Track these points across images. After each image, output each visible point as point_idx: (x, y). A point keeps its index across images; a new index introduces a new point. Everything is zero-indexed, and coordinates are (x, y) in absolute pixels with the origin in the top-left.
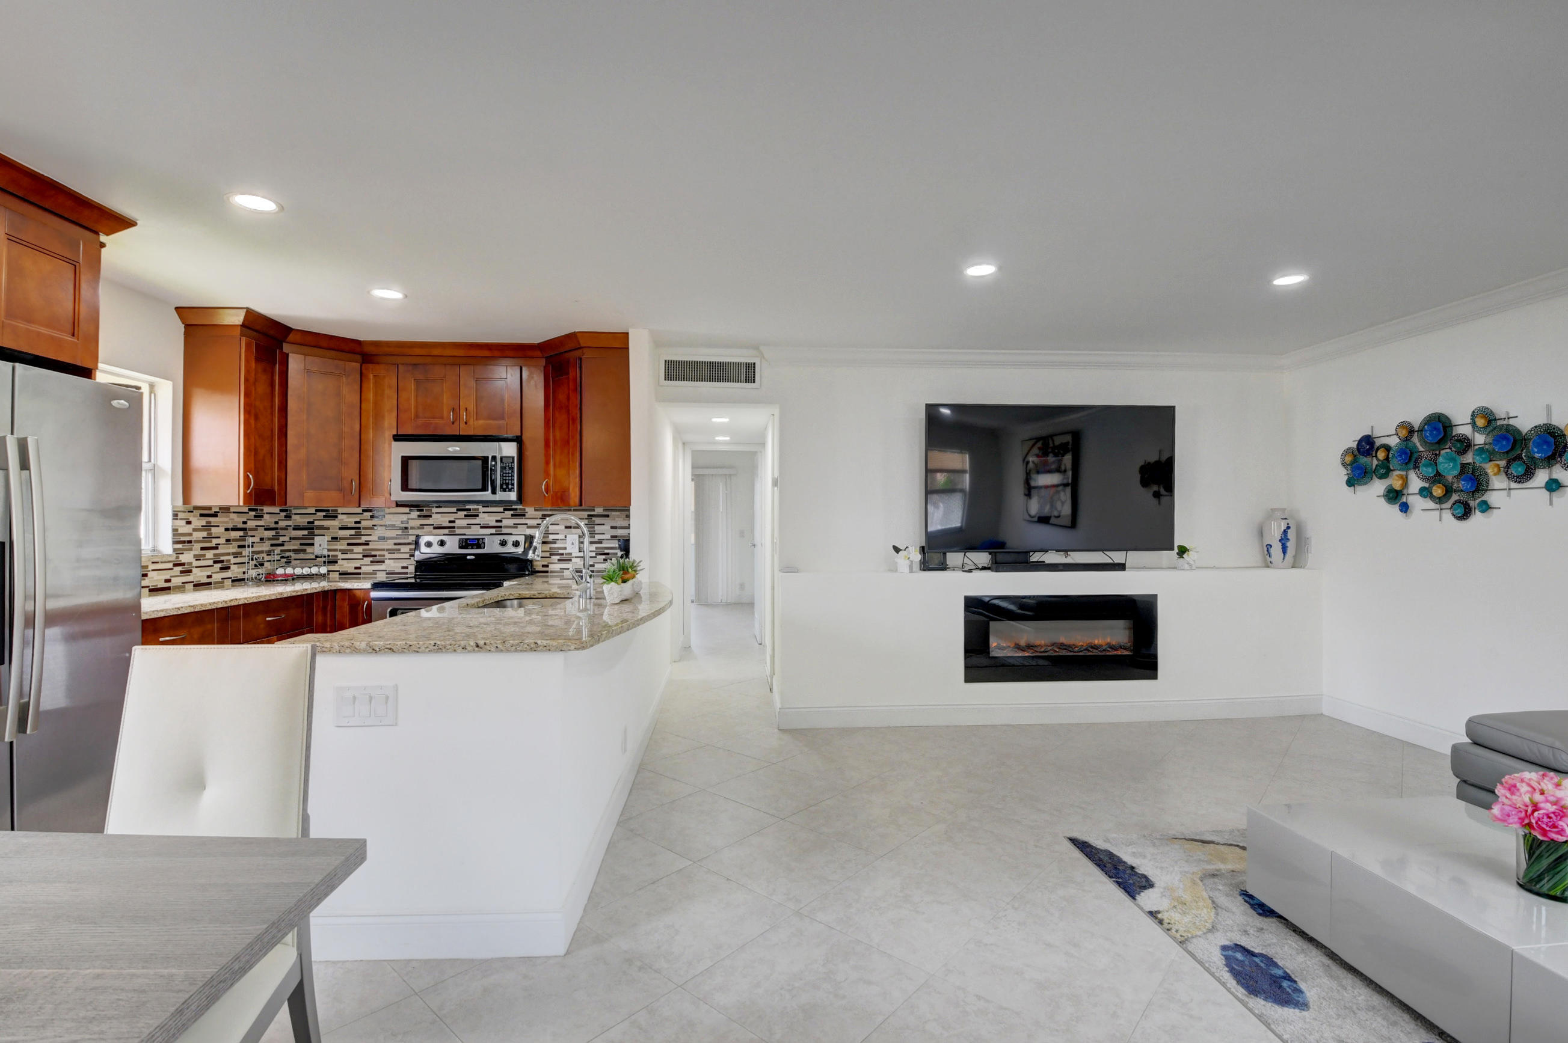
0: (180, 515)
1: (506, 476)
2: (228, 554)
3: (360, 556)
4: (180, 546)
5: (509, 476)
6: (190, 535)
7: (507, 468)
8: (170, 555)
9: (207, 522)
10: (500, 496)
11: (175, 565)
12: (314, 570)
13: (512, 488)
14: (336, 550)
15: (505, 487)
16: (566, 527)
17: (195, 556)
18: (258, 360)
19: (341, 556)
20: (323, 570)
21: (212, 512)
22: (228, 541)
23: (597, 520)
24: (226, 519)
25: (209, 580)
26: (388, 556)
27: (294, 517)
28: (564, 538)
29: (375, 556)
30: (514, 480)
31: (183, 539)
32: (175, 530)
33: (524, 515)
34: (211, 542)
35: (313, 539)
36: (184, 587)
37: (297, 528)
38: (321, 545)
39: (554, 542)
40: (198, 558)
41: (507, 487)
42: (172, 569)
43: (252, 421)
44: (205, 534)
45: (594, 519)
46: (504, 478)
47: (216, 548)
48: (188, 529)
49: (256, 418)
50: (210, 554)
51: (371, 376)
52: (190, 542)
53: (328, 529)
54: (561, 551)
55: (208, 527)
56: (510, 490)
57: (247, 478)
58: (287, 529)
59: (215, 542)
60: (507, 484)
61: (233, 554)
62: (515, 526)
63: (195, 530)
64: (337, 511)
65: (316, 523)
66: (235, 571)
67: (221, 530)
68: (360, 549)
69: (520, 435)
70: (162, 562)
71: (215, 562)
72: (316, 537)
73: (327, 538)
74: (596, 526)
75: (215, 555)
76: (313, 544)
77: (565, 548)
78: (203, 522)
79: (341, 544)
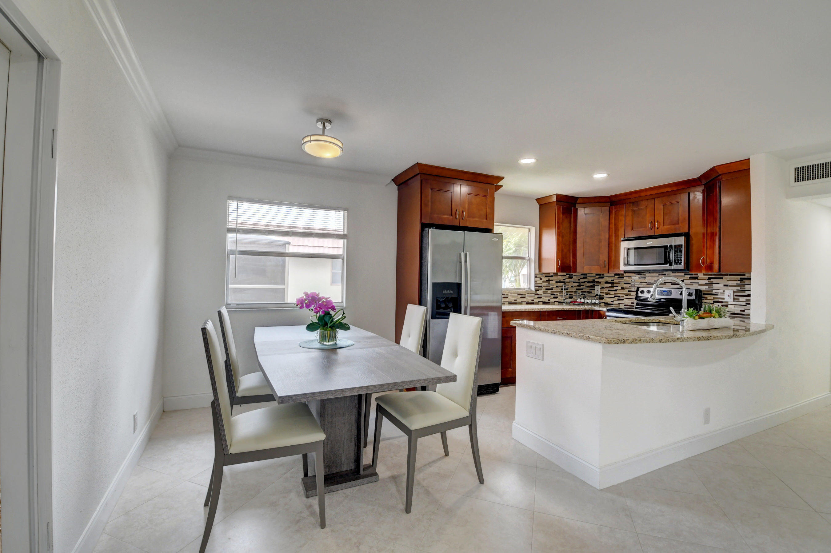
0: (538, 276)
1: (678, 256)
2: (557, 292)
3: (613, 296)
4: (537, 288)
5: (679, 256)
6: (542, 284)
7: (678, 251)
8: (533, 291)
9: (548, 279)
10: (674, 267)
11: (535, 295)
12: (593, 301)
13: (681, 262)
14: (603, 293)
15: (677, 262)
16: (725, 285)
17: (543, 292)
18: (563, 214)
19: (605, 296)
20: (597, 301)
21: (550, 275)
22: (557, 286)
24: (556, 278)
25: (549, 301)
26: (625, 297)
27: (588, 278)
28: (723, 292)
29: (620, 296)
30: (682, 258)
31: (539, 285)
32: (535, 282)
33: (697, 278)
34: (550, 287)
35: (595, 287)
36: (538, 303)
37: (589, 282)
38: (598, 290)
39: (716, 294)
40: (544, 293)
41: (678, 262)
42: (534, 296)
43: (561, 239)
44: (547, 284)
45: (744, 280)
46: (677, 257)
47: (552, 289)
48: (541, 281)
49: (563, 237)
50: (549, 291)
52: (541, 286)
53: (600, 283)
54: (720, 300)
55: (548, 281)
56: (680, 264)
57: (558, 262)
58: (584, 283)
59: (551, 287)
60: (678, 260)
61: (559, 292)
62: (692, 283)
63: (543, 282)
64: (604, 275)
65: (596, 280)
66: (560, 299)
67: (554, 282)
68: (613, 293)
69: (687, 231)
70: (530, 293)
71: (551, 295)
72: (596, 287)
73: (600, 287)
74: (746, 285)
75: (551, 292)
76: (594, 290)
77: (724, 299)
78: (547, 279)
79: (605, 290)
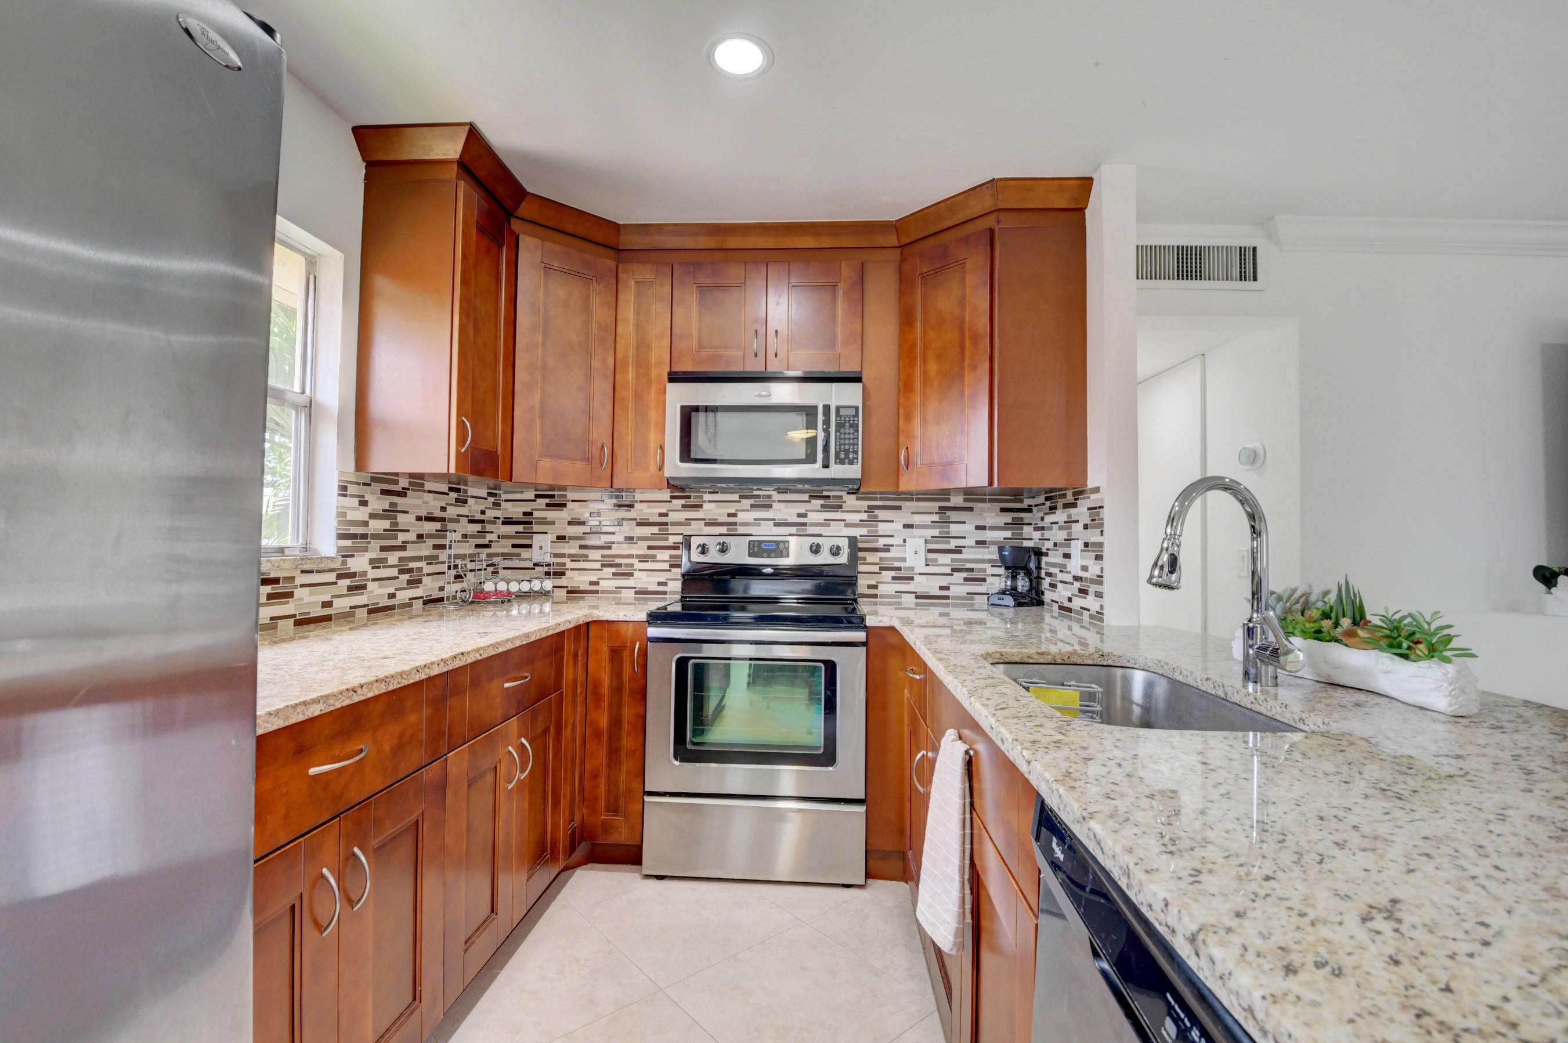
0: (352, 489)
1: (845, 439)
2: (419, 559)
3: (598, 565)
4: (348, 543)
5: (849, 439)
6: (365, 524)
7: (847, 425)
8: (332, 559)
9: (391, 504)
10: (837, 471)
11: (340, 576)
12: (536, 585)
13: (854, 458)
14: (562, 555)
15: (842, 456)
16: (906, 526)
17: (372, 561)
18: (480, 229)
19: (570, 564)
20: (548, 585)
21: (398, 488)
22: (420, 536)
23: (954, 516)
24: (418, 502)
25: (392, 602)
26: (638, 565)
27: (504, 505)
28: (901, 543)
29: (620, 565)
30: (857, 445)
31: (354, 530)
32: (342, 514)
33: (840, 507)
34: (396, 538)
35: (531, 538)
36: (353, 615)
37: (508, 522)
38: (543, 547)
39: (887, 549)
40: (376, 563)
41: (847, 456)
42: (335, 583)
43: (471, 330)
44: (386, 524)
45: (948, 513)
46: (842, 442)
47: (402, 548)
48: (362, 514)
49: (476, 328)
50: (393, 558)
51: (632, 283)
52: (364, 536)
53: (553, 523)
54: (896, 564)
55: (390, 513)
56: (851, 463)
57: (461, 425)
58: (496, 523)
59: (402, 537)
60: (847, 452)
61: (427, 558)
62: (827, 522)
63: (372, 516)
64: (565, 496)
65: (536, 514)
66: (429, 587)
67: (410, 518)
68: (597, 555)
69: (860, 370)
70: (318, 571)
71: (402, 572)
72: (535, 536)
73: (551, 537)
74: (951, 525)
75: (401, 559)
76: (530, 546)
77: (904, 560)
78: (385, 503)
79: (570, 548)
